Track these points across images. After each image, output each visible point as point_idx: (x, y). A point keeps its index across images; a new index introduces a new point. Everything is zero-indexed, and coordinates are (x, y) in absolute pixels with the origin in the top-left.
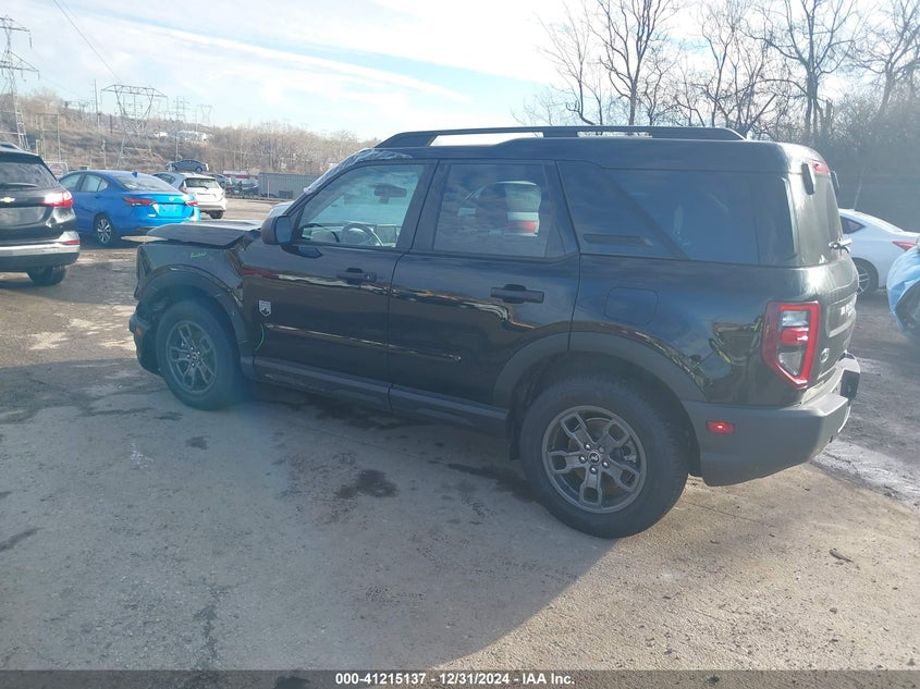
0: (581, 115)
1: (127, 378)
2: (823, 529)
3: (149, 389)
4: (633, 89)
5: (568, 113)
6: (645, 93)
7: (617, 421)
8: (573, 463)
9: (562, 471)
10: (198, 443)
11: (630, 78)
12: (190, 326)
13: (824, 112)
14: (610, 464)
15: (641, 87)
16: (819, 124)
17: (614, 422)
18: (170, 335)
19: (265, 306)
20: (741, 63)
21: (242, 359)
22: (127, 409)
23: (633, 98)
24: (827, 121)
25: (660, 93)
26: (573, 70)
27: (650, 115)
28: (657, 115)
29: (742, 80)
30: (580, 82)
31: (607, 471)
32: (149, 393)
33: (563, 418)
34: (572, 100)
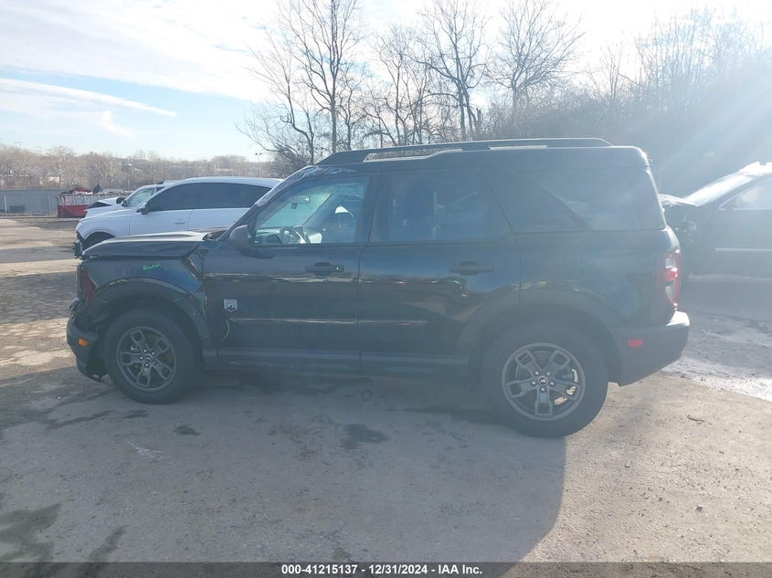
0: (294, 126)
1: (57, 389)
2: (672, 405)
3: (90, 396)
4: (333, 103)
5: (283, 124)
6: (341, 106)
7: (559, 350)
8: (525, 387)
9: (517, 396)
10: (185, 431)
11: (329, 94)
12: (143, 331)
13: (476, 116)
14: (555, 383)
15: (337, 100)
16: (474, 127)
17: (556, 353)
18: (120, 343)
19: (230, 304)
20: (411, 81)
21: (205, 353)
22: (90, 415)
23: (333, 110)
24: (478, 124)
25: (352, 106)
26: (282, 89)
27: (348, 124)
28: (354, 123)
29: (413, 93)
30: (289, 98)
31: (554, 389)
32: (89, 399)
33: (516, 355)
34: (284, 113)
